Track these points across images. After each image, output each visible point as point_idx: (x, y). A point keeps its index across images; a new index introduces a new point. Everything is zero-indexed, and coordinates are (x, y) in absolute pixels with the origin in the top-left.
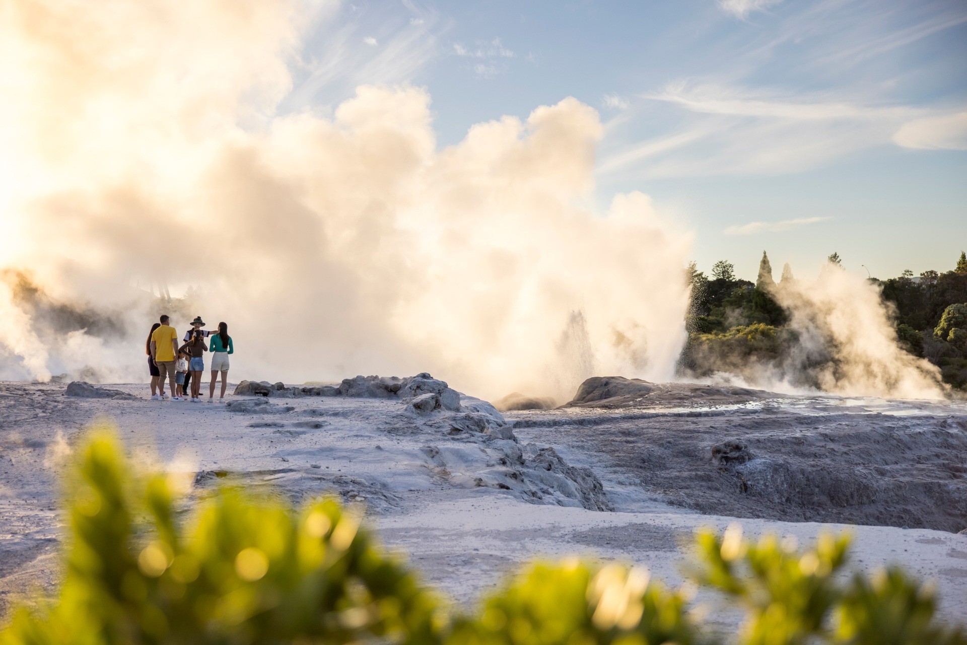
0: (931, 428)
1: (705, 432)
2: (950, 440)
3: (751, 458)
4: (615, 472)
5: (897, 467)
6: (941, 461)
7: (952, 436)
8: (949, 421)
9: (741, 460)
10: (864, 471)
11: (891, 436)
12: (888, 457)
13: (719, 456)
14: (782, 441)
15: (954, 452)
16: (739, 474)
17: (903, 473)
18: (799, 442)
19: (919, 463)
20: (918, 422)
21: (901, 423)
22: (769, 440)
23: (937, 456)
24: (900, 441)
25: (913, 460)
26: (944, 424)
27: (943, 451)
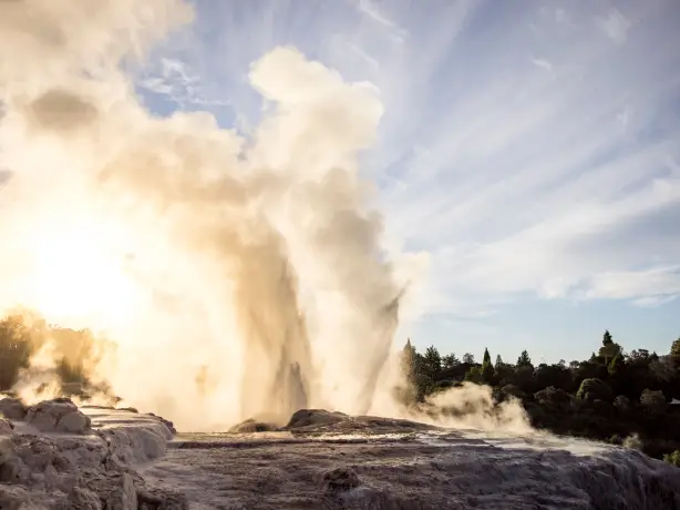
0: (527, 461)
1: (332, 458)
2: (542, 472)
3: (356, 484)
4: (226, 495)
5: (491, 497)
6: (530, 493)
7: (543, 467)
8: (545, 455)
9: (346, 487)
10: (456, 502)
11: (492, 467)
12: (485, 488)
13: (328, 481)
14: (393, 469)
15: (545, 484)
16: (341, 501)
17: (493, 504)
18: (408, 470)
19: (511, 493)
20: (519, 454)
21: (505, 455)
22: (384, 468)
23: (529, 487)
24: (499, 472)
25: (506, 491)
26: (540, 457)
27: (534, 482)
